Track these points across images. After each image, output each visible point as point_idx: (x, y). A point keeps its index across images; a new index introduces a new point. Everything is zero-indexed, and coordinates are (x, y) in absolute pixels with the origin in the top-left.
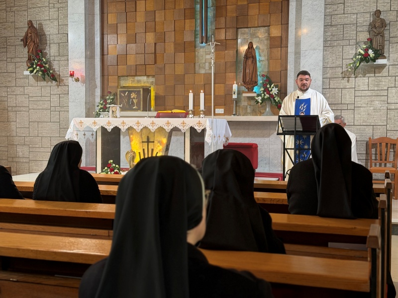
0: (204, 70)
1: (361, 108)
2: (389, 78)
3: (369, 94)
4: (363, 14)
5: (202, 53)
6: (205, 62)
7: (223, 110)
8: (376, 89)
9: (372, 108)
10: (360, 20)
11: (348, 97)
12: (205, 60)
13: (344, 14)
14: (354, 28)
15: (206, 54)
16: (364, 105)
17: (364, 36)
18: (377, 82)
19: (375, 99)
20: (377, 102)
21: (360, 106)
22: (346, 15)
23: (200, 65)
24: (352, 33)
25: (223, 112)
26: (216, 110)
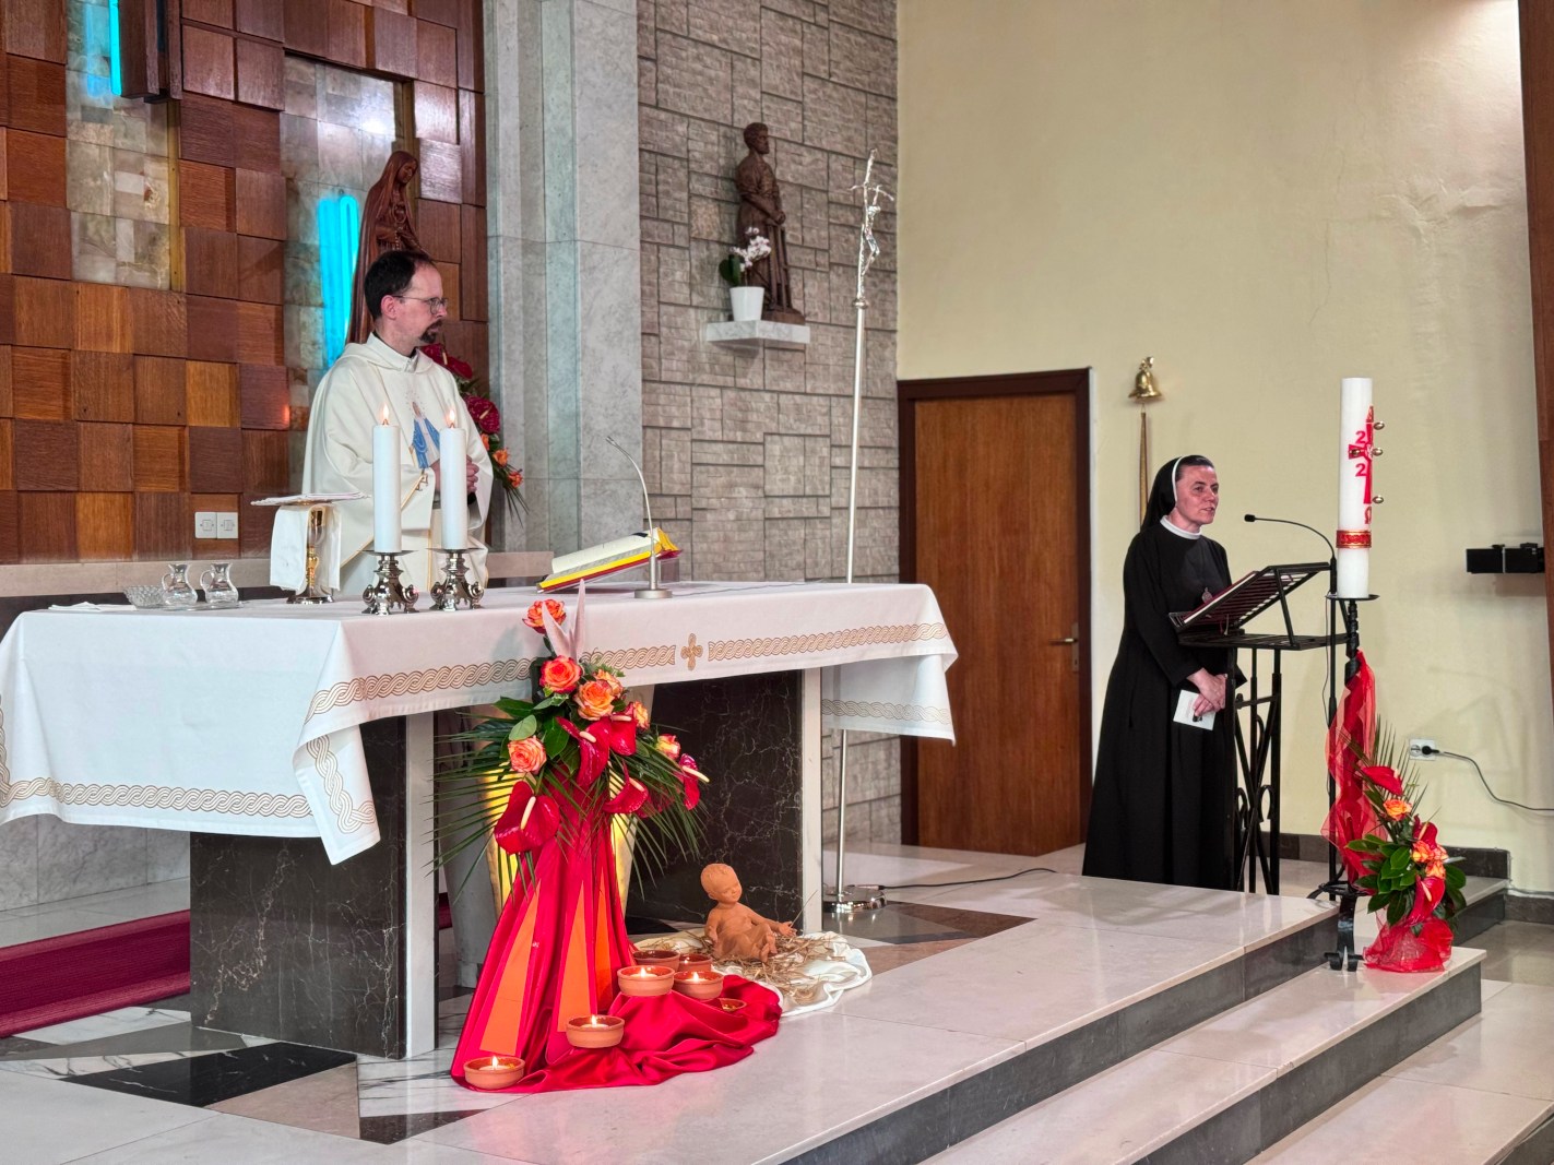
0: (113, 265)
1: (710, 516)
2: (767, 397)
3: (725, 458)
4: (703, 124)
5: (94, 152)
6: (115, 217)
7: (234, 517)
8: (739, 436)
9: (731, 516)
10: (698, 148)
11: (676, 466)
12: (115, 202)
13: (656, 107)
14: (682, 174)
15: (120, 166)
16: (714, 502)
17: (709, 219)
18: (741, 410)
19: (738, 480)
20: (742, 492)
21: (703, 504)
22: (663, 116)
23: (84, 227)
24: (677, 195)
25: (234, 534)
26: (200, 517)
